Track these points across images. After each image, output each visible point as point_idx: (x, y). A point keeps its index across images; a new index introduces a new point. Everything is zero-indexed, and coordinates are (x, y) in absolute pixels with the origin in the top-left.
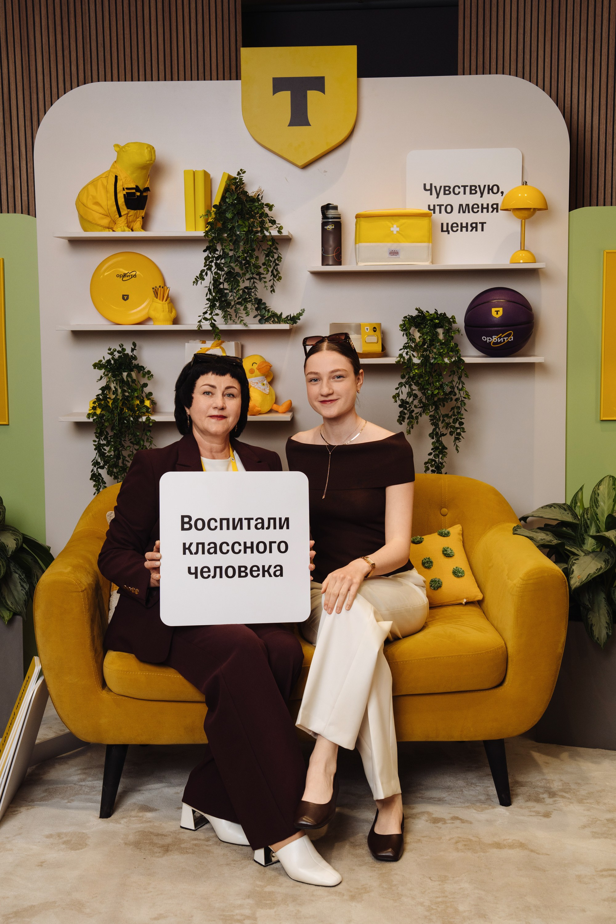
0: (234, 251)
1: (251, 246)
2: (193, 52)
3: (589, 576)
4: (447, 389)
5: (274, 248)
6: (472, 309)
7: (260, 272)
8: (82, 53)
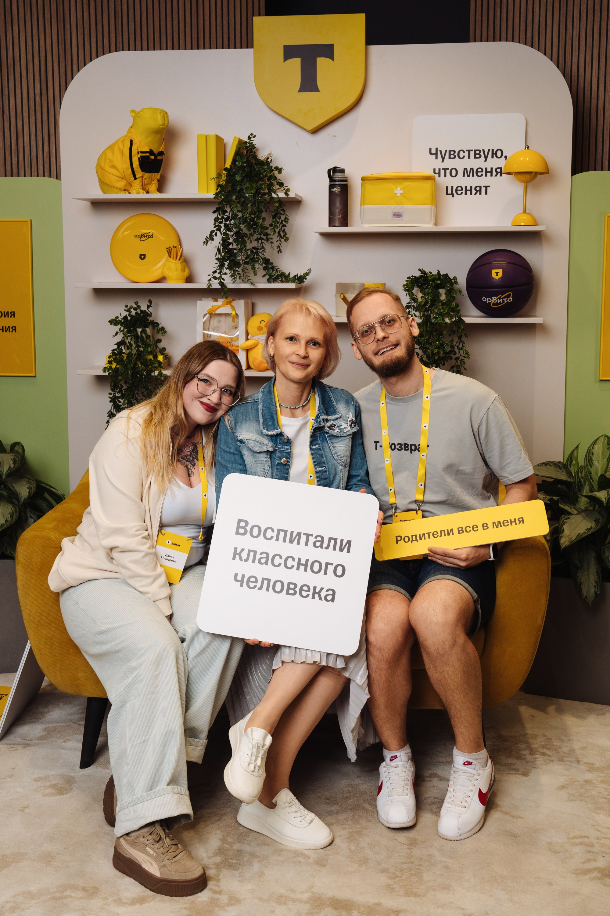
0: (242, 213)
1: (258, 208)
2: (218, 25)
3: (579, 536)
4: (447, 349)
5: (281, 210)
6: (473, 270)
7: (267, 233)
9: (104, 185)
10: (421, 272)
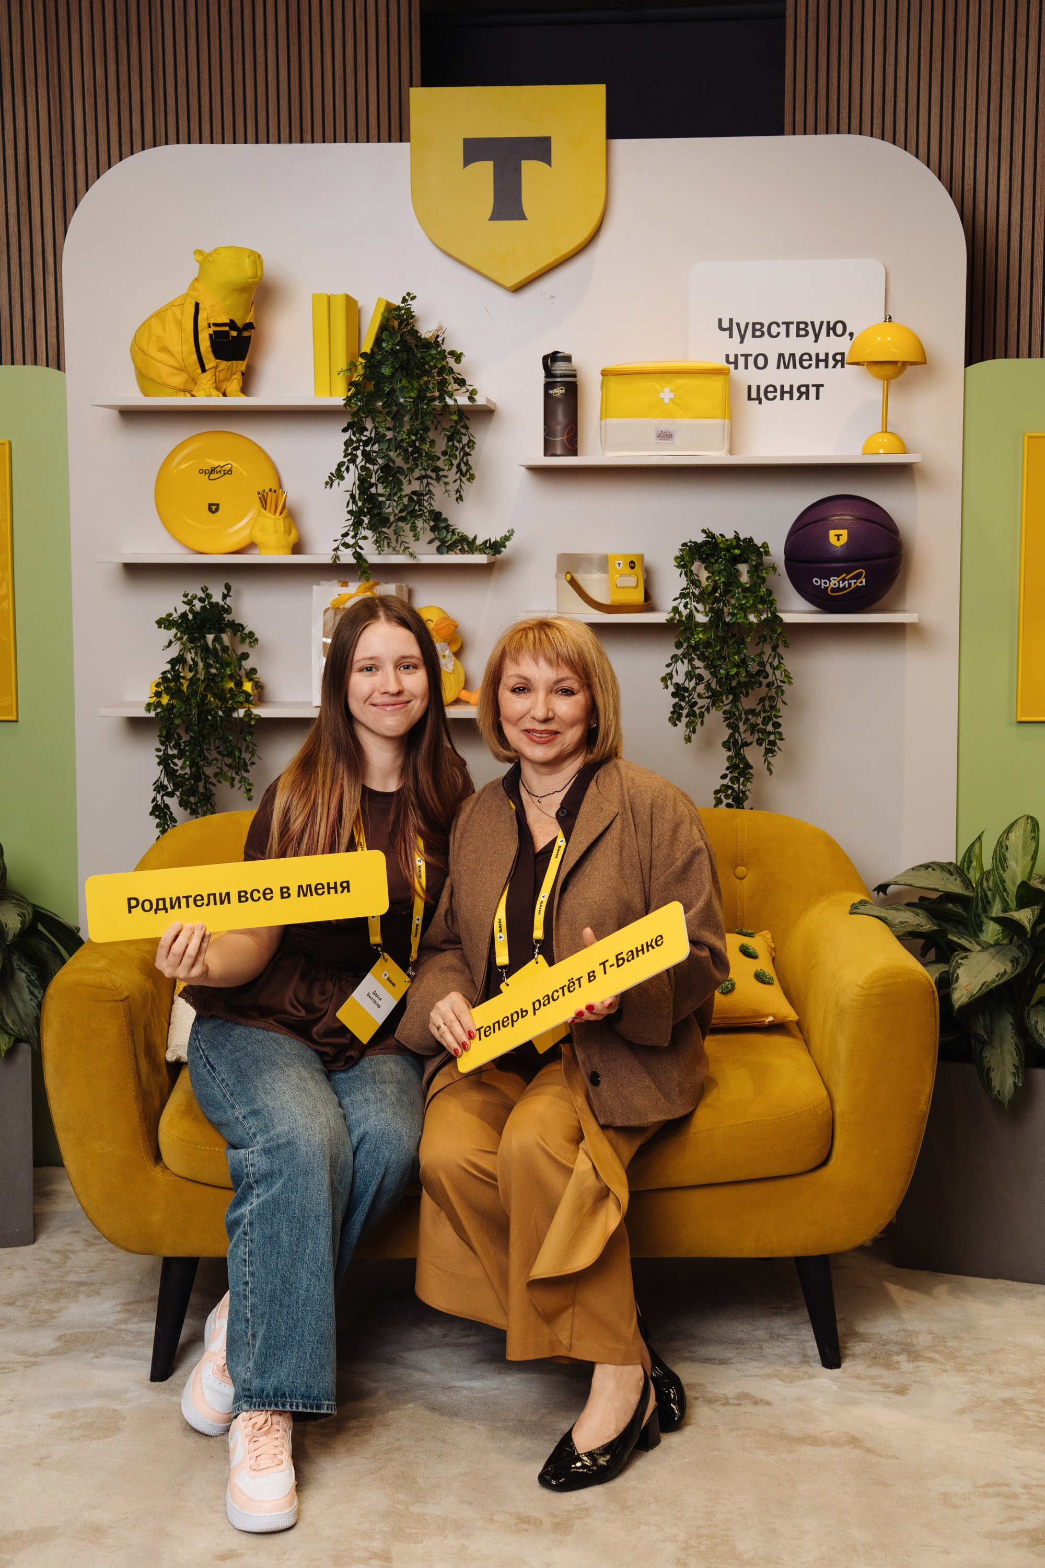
0: (394, 431)
1: (423, 423)
3: (985, 986)
4: (753, 667)
5: (462, 427)
6: (797, 531)
7: (438, 467)
8: (151, 96)
9: (145, 380)
10: (705, 535)
